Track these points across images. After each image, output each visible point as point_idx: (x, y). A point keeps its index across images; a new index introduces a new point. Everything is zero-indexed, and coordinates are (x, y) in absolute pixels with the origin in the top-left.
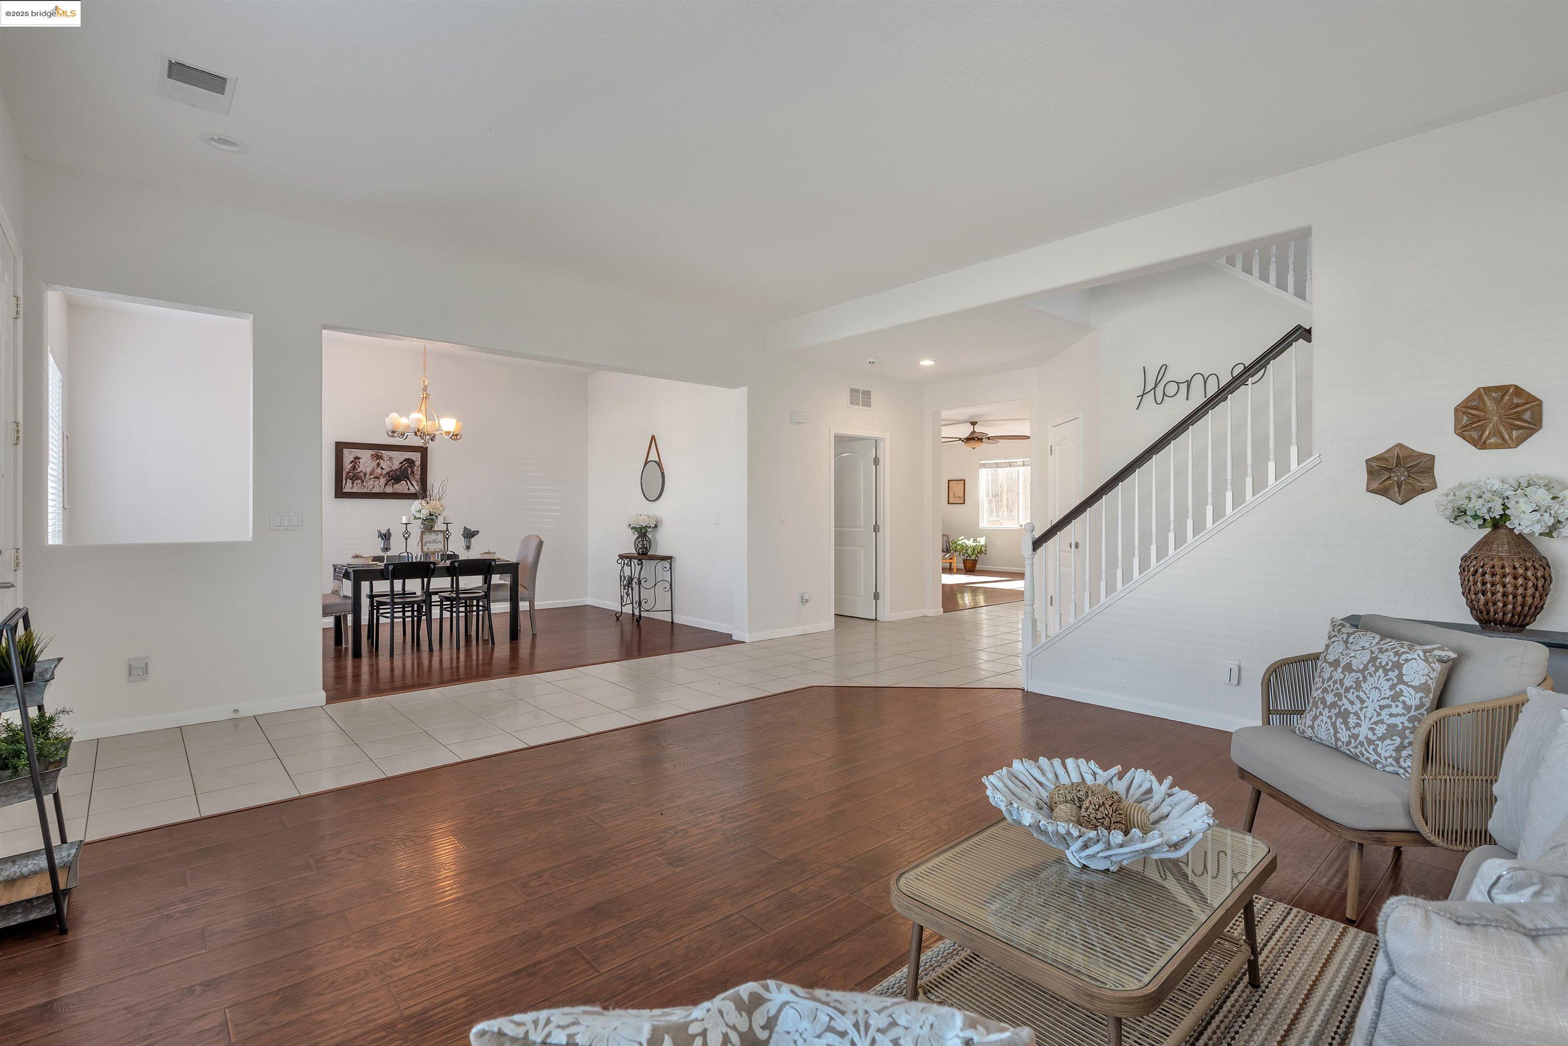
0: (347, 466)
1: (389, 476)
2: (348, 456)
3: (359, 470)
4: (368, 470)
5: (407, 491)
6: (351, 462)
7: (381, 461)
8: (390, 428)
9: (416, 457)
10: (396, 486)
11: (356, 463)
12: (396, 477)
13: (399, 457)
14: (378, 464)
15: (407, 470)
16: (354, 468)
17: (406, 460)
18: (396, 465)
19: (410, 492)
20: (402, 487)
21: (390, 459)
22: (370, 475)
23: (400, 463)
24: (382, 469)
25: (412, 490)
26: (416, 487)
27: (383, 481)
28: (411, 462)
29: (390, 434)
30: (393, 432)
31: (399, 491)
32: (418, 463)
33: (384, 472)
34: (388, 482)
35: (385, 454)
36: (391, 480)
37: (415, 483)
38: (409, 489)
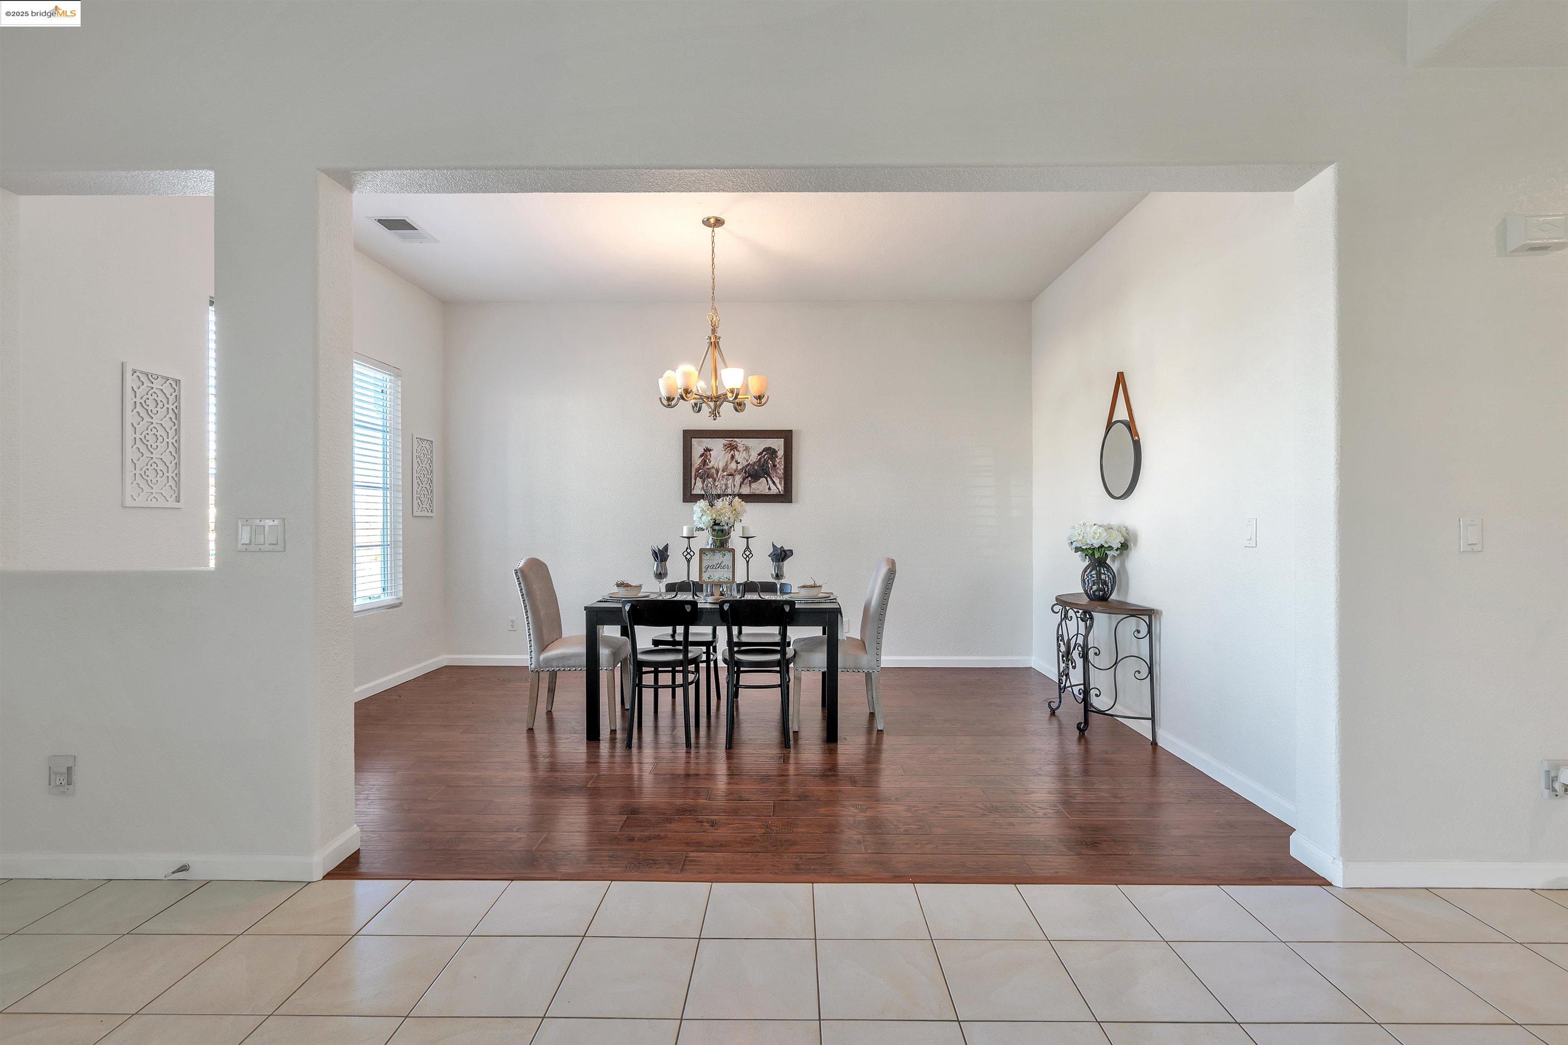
0: (697, 461)
1: (745, 473)
2: (698, 446)
3: (711, 465)
4: (721, 466)
5: (767, 492)
6: (701, 456)
7: (736, 453)
8: (664, 394)
9: (778, 444)
10: (754, 485)
11: (707, 456)
12: (754, 473)
13: (757, 446)
14: (733, 457)
15: (767, 463)
16: (704, 463)
17: (766, 449)
18: (754, 457)
19: (772, 492)
20: (761, 486)
21: (747, 449)
22: (723, 471)
23: (759, 455)
24: (737, 463)
25: (774, 490)
26: (779, 486)
27: (738, 478)
28: (771, 452)
29: (665, 403)
30: (669, 399)
31: (758, 492)
32: (781, 453)
33: (740, 467)
34: (744, 480)
35: (741, 442)
36: (747, 477)
37: (777, 481)
38: (769, 489)
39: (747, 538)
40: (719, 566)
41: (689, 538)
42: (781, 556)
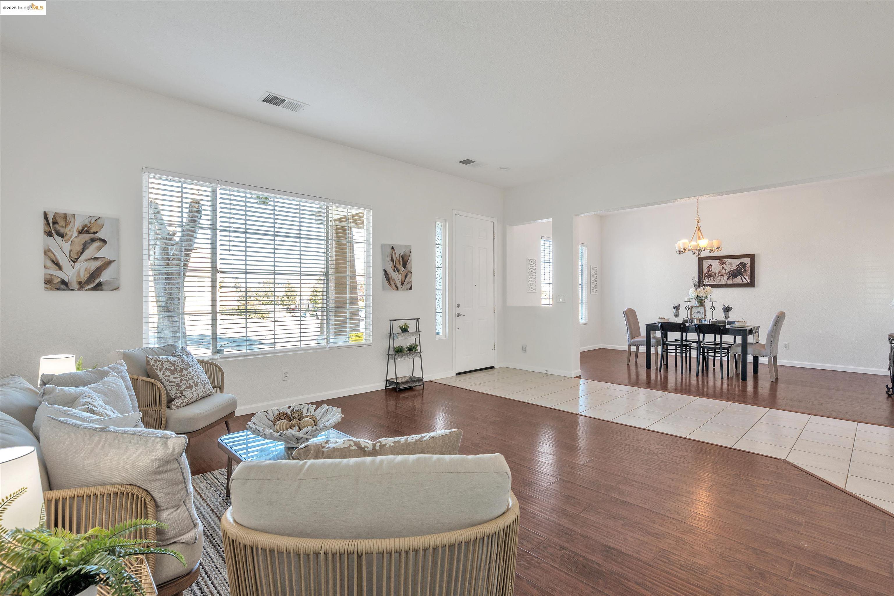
0: (705, 270)
1: (730, 274)
2: (706, 264)
3: (712, 271)
4: (717, 271)
5: (741, 282)
6: (707, 268)
7: (725, 266)
9: (747, 261)
10: (734, 280)
11: (710, 268)
12: (734, 274)
13: (735, 262)
14: (723, 268)
15: (741, 269)
16: (709, 271)
17: (740, 263)
18: (734, 267)
19: (744, 283)
20: (738, 280)
21: (730, 264)
22: (718, 274)
23: (737, 266)
24: (725, 270)
25: (745, 282)
26: (748, 280)
27: (726, 277)
28: (744, 265)
31: (736, 283)
32: (749, 265)
33: (727, 272)
34: (729, 277)
35: (727, 261)
36: (731, 276)
37: (746, 278)
38: (742, 281)
39: (713, 302)
40: (699, 312)
41: (688, 302)
42: (727, 309)
